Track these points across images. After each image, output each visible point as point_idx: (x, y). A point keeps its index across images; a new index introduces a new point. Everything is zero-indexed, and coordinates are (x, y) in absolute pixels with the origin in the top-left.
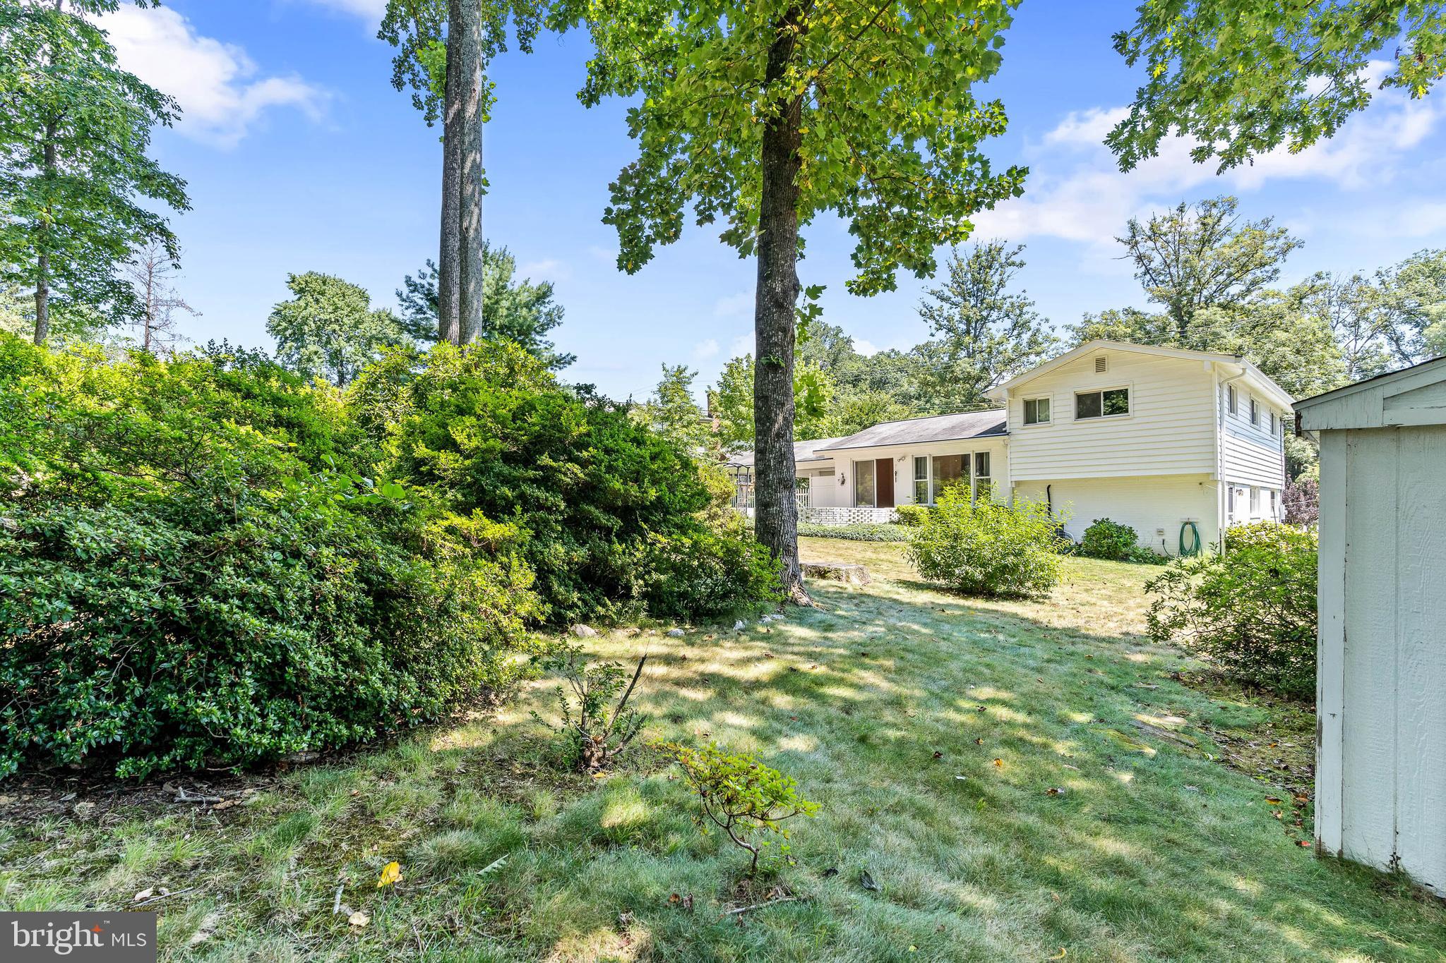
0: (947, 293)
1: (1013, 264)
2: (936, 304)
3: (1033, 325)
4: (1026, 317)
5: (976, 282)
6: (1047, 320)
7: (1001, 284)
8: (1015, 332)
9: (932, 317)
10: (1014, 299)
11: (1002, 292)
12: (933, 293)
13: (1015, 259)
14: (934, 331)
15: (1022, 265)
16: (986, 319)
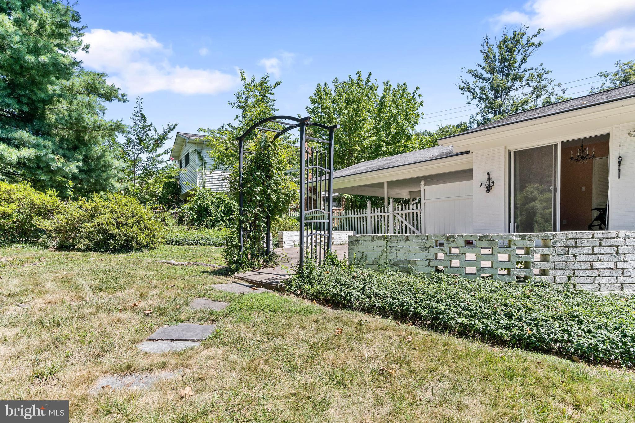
0: (480, 71)
1: (533, 45)
2: (471, 79)
3: (549, 88)
4: (543, 83)
5: (502, 61)
6: (560, 85)
7: (524, 60)
8: (534, 96)
9: (469, 89)
10: (533, 71)
11: (524, 66)
12: (469, 72)
13: (536, 40)
14: (470, 100)
15: (540, 44)
16: (510, 87)
